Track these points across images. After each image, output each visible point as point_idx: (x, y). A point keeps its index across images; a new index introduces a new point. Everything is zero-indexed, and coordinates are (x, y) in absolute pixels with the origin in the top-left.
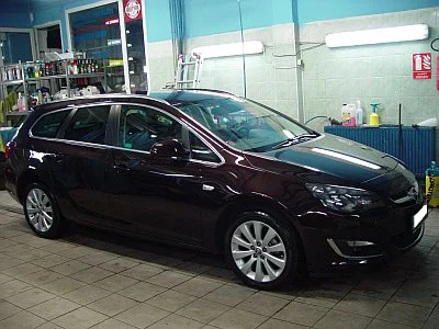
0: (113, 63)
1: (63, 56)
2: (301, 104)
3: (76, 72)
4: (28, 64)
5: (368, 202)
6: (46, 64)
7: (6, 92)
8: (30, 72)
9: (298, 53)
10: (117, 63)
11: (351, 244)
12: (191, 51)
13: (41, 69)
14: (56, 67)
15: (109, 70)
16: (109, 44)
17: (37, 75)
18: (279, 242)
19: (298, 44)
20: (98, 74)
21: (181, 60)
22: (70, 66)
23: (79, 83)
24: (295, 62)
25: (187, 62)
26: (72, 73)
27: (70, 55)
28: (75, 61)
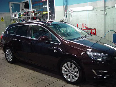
0: (44, 13)
1: (29, 10)
2: (105, 26)
3: (33, 15)
4: (19, 13)
5: (106, 58)
6: (24, 12)
7: (12, 21)
8: (20, 15)
9: (105, 10)
10: (45, 13)
11: (100, 71)
12: (69, 9)
13: (23, 14)
14: (27, 13)
15: (43, 15)
16: (43, 7)
17: (22, 16)
18: (76, 68)
19: (105, 7)
20: (40, 16)
21: (66, 12)
22: (31, 13)
23: (34, 18)
24: (104, 13)
25: (68, 12)
26: (32, 15)
27: (32, 10)
28: (33, 12)
